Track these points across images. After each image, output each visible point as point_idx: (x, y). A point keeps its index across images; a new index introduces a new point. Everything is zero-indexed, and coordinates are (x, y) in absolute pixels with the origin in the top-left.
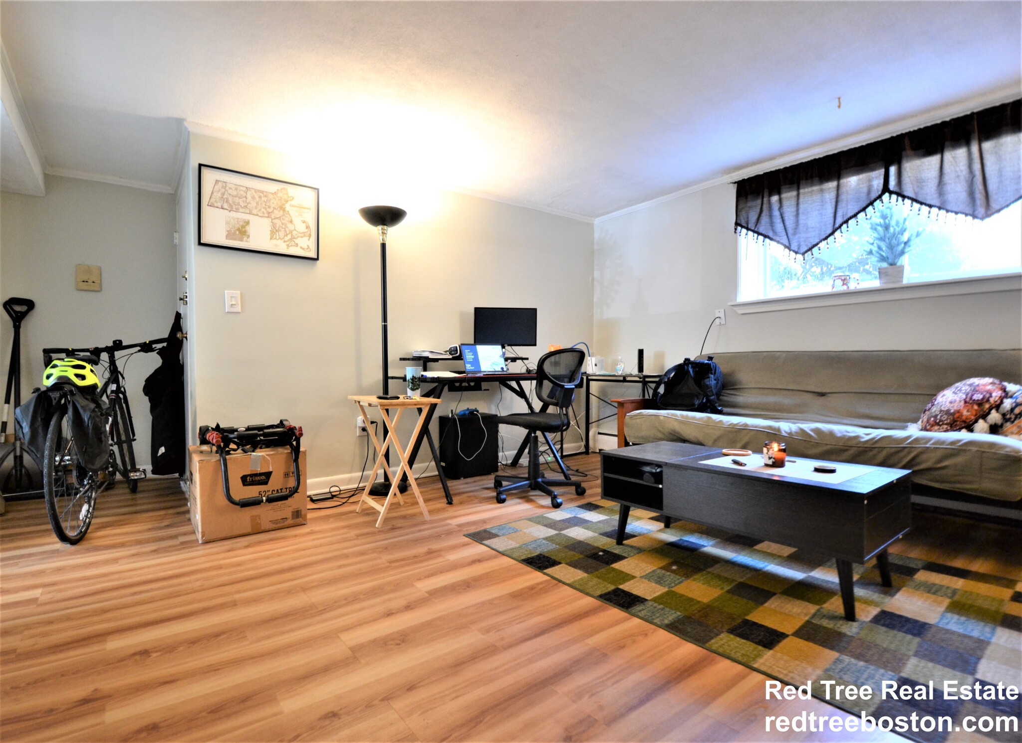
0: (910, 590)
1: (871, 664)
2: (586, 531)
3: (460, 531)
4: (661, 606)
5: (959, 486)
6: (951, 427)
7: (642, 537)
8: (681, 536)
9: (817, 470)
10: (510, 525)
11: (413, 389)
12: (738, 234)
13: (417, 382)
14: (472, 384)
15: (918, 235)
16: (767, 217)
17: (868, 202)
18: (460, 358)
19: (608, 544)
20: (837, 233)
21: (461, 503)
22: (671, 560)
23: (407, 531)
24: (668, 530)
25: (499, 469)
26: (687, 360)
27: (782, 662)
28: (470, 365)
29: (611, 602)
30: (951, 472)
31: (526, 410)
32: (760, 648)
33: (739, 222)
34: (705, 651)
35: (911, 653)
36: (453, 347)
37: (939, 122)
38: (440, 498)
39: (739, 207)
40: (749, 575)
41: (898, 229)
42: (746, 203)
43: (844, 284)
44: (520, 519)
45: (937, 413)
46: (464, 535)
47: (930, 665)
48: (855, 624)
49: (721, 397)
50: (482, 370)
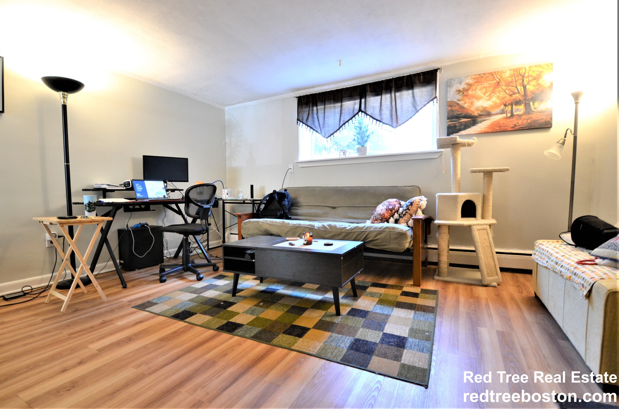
0: (364, 297)
1: (344, 335)
2: (216, 291)
3: (129, 305)
4: (251, 327)
5: (383, 247)
6: (381, 221)
7: (247, 290)
8: (268, 286)
9: (326, 245)
10: (166, 295)
11: (89, 211)
12: (299, 125)
13: (91, 207)
14: (143, 206)
15: (372, 133)
16: (311, 118)
17: (353, 115)
18: (132, 189)
19: (228, 297)
20: (341, 129)
21: (133, 286)
22: (260, 300)
23: (86, 311)
24: (262, 284)
25: (165, 260)
26: (274, 191)
27: (306, 343)
28: (140, 194)
29: (223, 330)
30: (379, 241)
31: (183, 222)
32: (297, 338)
33: (299, 119)
34: (270, 346)
35: (361, 326)
36: (127, 182)
37: (381, 80)
38: (118, 285)
39: (299, 111)
40: (297, 301)
41: (365, 130)
42: (302, 109)
43: (344, 154)
44: (175, 291)
45: (377, 215)
46: (132, 307)
47: (367, 330)
48: (340, 317)
49: (291, 211)
50: (149, 197)
